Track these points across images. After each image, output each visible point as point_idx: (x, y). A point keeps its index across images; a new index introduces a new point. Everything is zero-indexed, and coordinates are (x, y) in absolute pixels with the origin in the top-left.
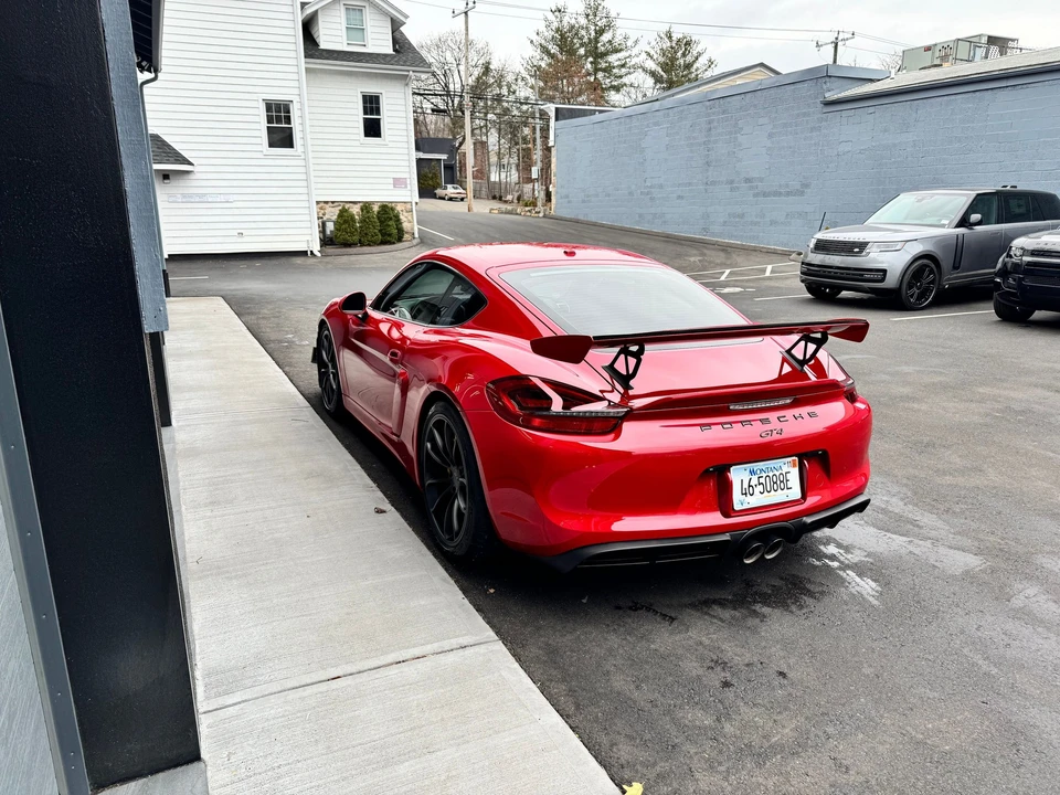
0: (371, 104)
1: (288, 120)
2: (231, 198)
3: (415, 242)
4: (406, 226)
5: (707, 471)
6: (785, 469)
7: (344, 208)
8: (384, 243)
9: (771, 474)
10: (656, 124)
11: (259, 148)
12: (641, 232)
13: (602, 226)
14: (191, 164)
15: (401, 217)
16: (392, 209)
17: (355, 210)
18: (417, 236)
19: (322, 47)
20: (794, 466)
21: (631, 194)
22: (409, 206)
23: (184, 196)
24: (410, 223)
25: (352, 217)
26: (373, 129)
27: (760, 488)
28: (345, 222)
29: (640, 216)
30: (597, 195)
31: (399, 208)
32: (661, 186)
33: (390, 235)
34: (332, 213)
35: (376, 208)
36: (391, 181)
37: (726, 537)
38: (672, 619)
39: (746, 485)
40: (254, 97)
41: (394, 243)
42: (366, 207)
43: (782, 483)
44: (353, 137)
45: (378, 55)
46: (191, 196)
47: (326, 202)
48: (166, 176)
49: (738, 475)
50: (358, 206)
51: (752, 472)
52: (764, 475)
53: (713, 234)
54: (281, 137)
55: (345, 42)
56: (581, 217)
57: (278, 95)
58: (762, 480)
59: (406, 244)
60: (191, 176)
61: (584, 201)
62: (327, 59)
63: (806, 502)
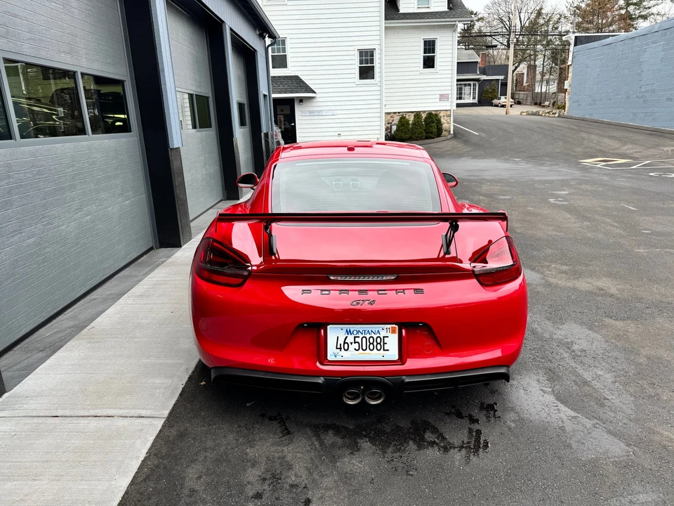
0: (430, 46)
1: (372, 61)
2: (336, 112)
3: (450, 136)
4: (445, 126)
5: (301, 325)
6: (383, 334)
7: (402, 116)
8: (427, 138)
9: (368, 336)
10: (654, 42)
11: (353, 80)
12: (633, 127)
13: (602, 123)
14: (314, 92)
15: (442, 120)
16: (436, 115)
17: (411, 118)
18: (452, 132)
19: (401, 12)
20: (393, 331)
21: (628, 98)
22: (448, 113)
23: (310, 112)
24: (448, 124)
25: (408, 121)
26: (429, 63)
27: (356, 346)
28: (403, 125)
29: (634, 114)
30: (601, 100)
31: (442, 114)
32: (654, 91)
33: (431, 133)
34: (397, 119)
35: (424, 116)
36: (438, 96)
37: (321, 380)
39: (341, 341)
40: (353, 48)
41: (434, 138)
42: (418, 114)
43: (381, 344)
44: (415, 69)
45: (437, 12)
46: (313, 112)
47: (395, 113)
48: (301, 100)
49: (335, 334)
50: (412, 115)
51: (348, 332)
52: (361, 336)
54: (366, 72)
55: (416, 6)
56: (587, 117)
57: (366, 46)
58: (358, 340)
59: (442, 138)
60: (315, 100)
61: (590, 105)
62: (403, 19)
63: (403, 364)
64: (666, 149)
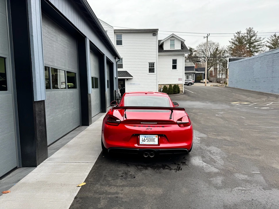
0: (175, 61)
1: (153, 67)
2: (140, 84)
3: (182, 93)
4: (181, 90)
5: (133, 135)
6: (154, 137)
7: (165, 86)
8: (174, 94)
9: (150, 138)
10: (257, 61)
11: (147, 73)
12: (252, 91)
13: (241, 89)
14: (132, 77)
15: (180, 87)
16: (177, 86)
17: (168, 87)
18: (184, 92)
19: (164, 50)
20: (157, 137)
21: (250, 81)
22: (182, 85)
23: (130, 83)
24: (182, 89)
25: (167, 88)
26: (174, 67)
27: (147, 140)
28: (165, 89)
29: (252, 87)
30: (240, 81)
31: (179, 85)
32: (258, 78)
33: (176, 92)
34: (163, 86)
35: (173, 86)
36: (178, 79)
37: (138, 149)
38: (129, 166)
39: (143, 139)
40: (147, 62)
41: (177, 94)
42: (170, 85)
43: (154, 140)
44: (169, 69)
45: (177, 50)
46: (132, 83)
47: (162, 84)
48: (127, 79)
49: (142, 137)
50: (169, 85)
51: (145, 137)
52: (148, 138)
53: (275, 92)
54: (152, 70)
55: (170, 48)
56: (235, 87)
57: (152, 61)
58: (147, 139)
59: (180, 94)
60: (133, 79)
61: (236, 83)
62: (165, 52)
63: (159, 146)
64: (263, 99)
